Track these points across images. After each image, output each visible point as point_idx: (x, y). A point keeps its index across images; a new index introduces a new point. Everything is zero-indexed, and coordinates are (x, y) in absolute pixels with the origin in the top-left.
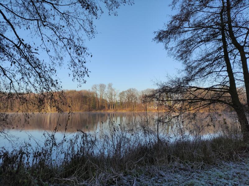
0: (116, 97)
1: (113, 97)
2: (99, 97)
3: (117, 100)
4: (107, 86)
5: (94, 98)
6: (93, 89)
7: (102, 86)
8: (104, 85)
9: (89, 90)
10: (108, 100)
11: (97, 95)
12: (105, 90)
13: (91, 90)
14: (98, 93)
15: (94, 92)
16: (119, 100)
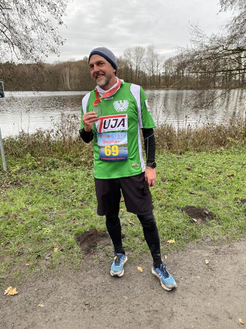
0: (159, 68)
1: (155, 68)
2: (134, 68)
3: (161, 73)
4: (147, 50)
5: (127, 68)
6: (125, 55)
7: (139, 51)
8: (142, 49)
9: (121, 57)
10: (147, 72)
11: (131, 66)
12: (144, 57)
13: (123, 57)
14: (133, 61)
15: (127, 61)
16: (163, 73)
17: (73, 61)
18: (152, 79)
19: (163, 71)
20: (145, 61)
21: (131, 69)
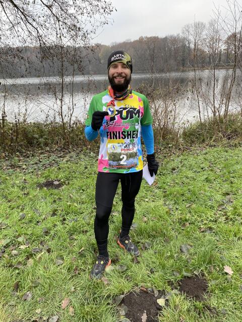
0: (220, 45)
2: (192, 46)
3: (222, 50)
4: (207, 26)
5: (184, 46)
6: (183, 33)
7: (199, 26)
8: (202, 24)
9: (178, 35)
10: (206, 50)
11: (189, 44)
12: (204, 33)
13: (181, 35)
14: (191, 38)
15: (184, 39)
16: (224, 50)
17: (129, 41)
18: (212, 57)
19: (225, 48)
20: (205, 37)
21: (189, 47)
